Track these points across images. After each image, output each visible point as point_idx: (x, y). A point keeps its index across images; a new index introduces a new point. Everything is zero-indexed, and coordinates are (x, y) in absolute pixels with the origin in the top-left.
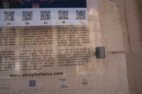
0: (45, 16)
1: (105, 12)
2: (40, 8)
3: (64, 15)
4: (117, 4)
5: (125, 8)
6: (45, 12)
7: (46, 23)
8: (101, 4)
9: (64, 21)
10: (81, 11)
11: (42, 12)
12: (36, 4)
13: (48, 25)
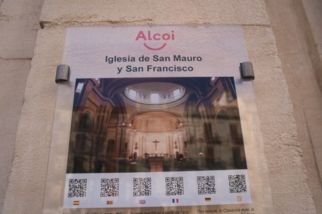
0: (174, 187)
1: (279, 169)
2: (164, 171)
3: (207, 184)
4: (300, 152)
5: (311, 142)
6: (173, 179)
7: (175, 201)
8: (270, 154)
9: (208, 196)
10: (238, 177)
11: (167, 179)
12: (156, 164)
13: (180, 204)
